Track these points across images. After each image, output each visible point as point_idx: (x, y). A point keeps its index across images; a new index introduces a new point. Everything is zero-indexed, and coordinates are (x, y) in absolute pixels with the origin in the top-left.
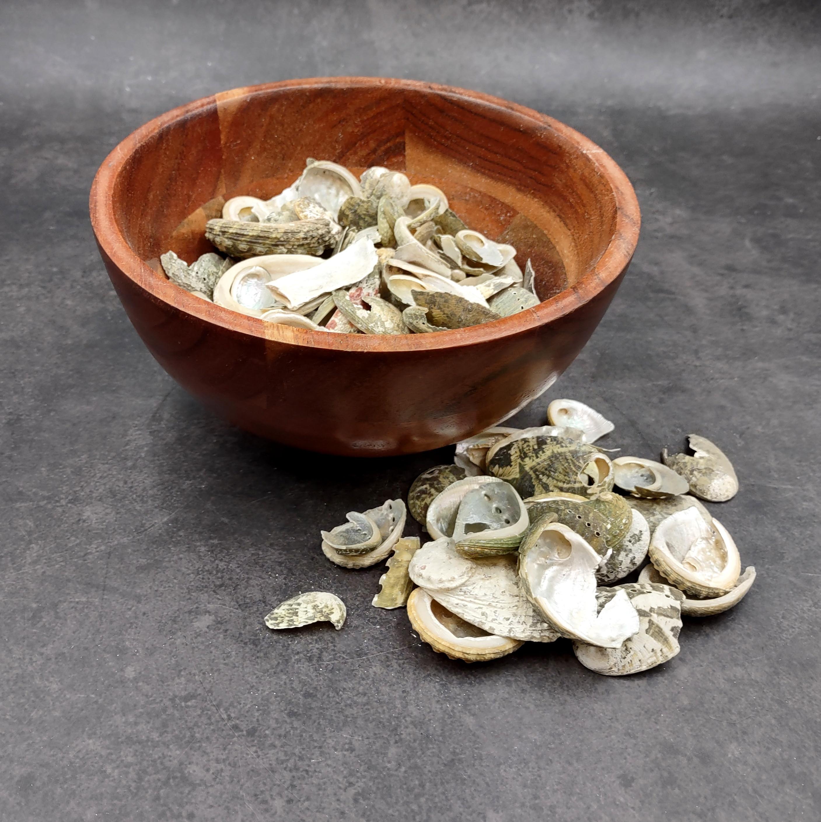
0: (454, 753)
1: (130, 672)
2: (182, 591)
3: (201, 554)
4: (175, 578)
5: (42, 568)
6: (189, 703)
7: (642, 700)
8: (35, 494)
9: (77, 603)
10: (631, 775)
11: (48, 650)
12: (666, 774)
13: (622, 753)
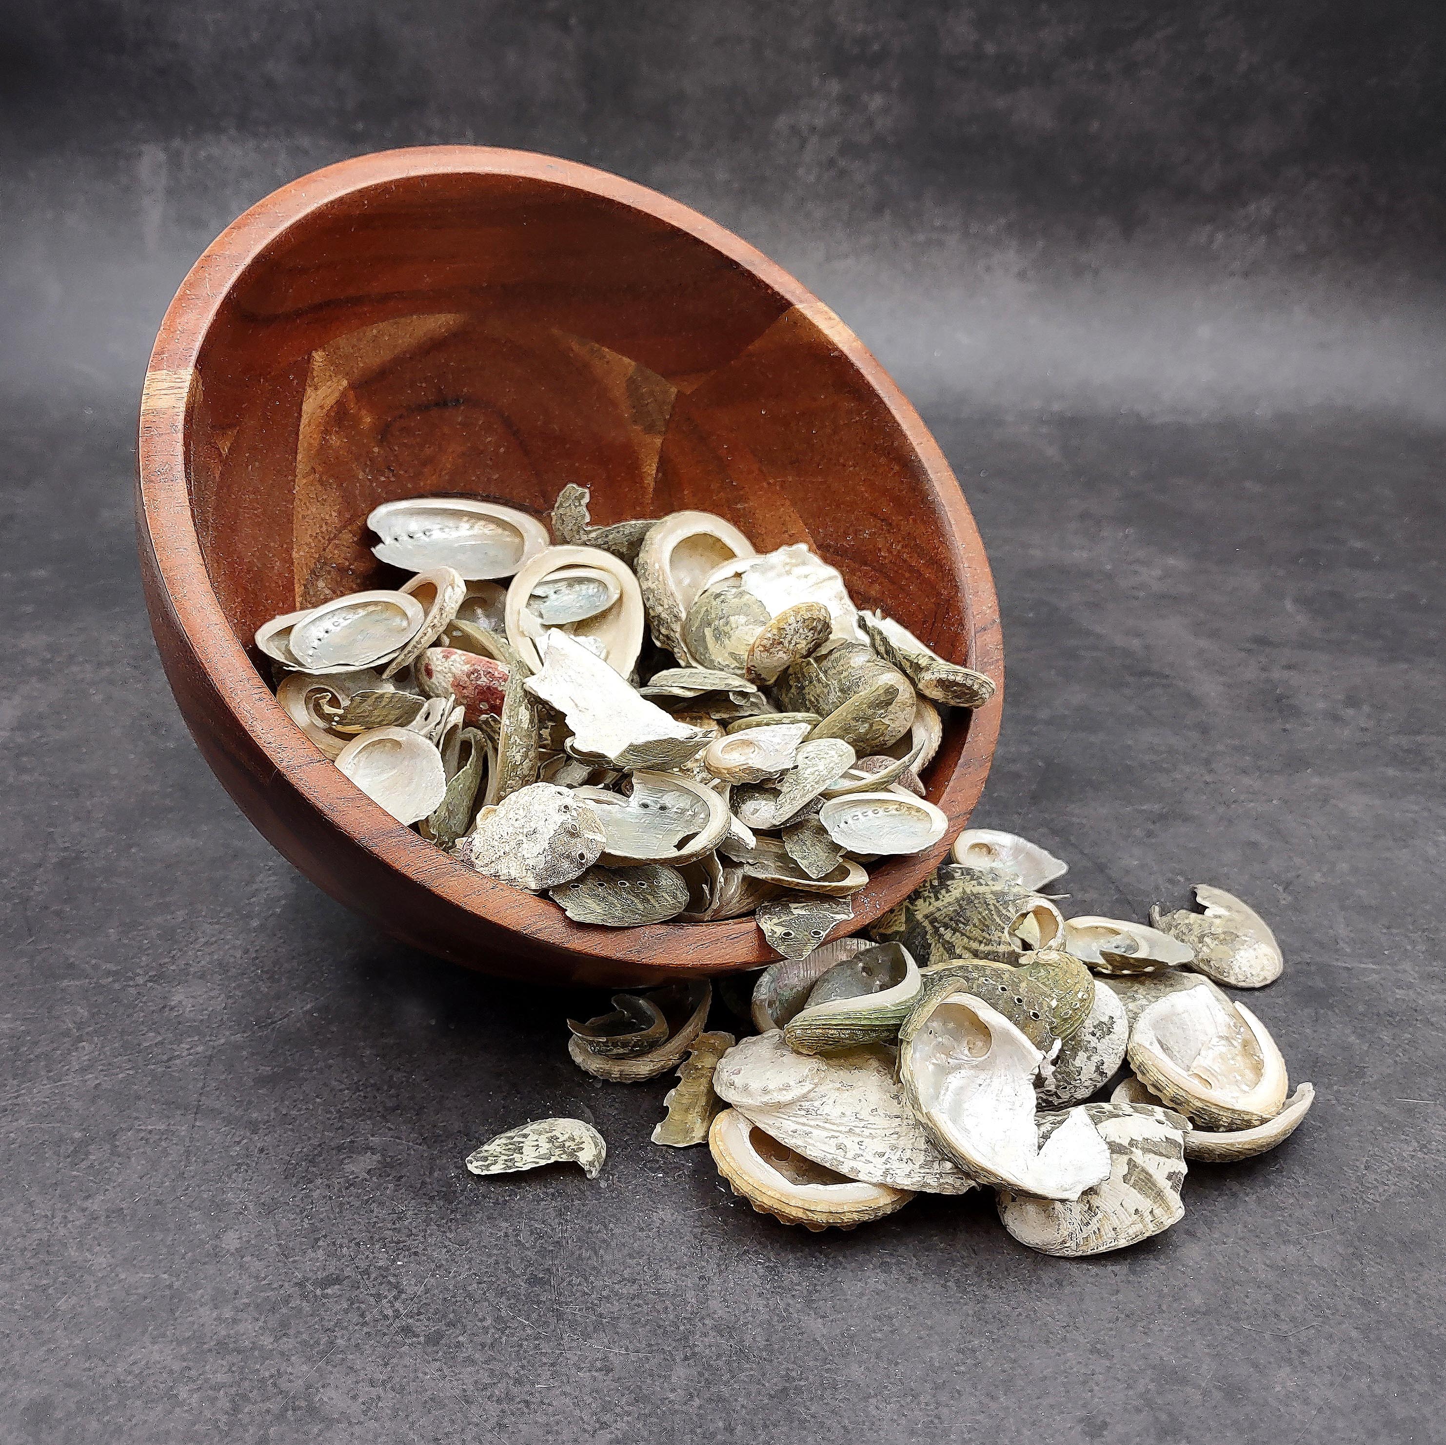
0: (788, 1378)
1: (231, 1240)
2: (328, 1116)
3: (365, 1060)
4: (317, 1097)
5: (96, 1078)
6: (329, 1291)
7: (1120, 1297)
8: (95, 967)
9: (150, 1132)
10: (1101, 1418)
11: (95, 1205)
12: (1164, 1417)
13: (1084, 1383)
